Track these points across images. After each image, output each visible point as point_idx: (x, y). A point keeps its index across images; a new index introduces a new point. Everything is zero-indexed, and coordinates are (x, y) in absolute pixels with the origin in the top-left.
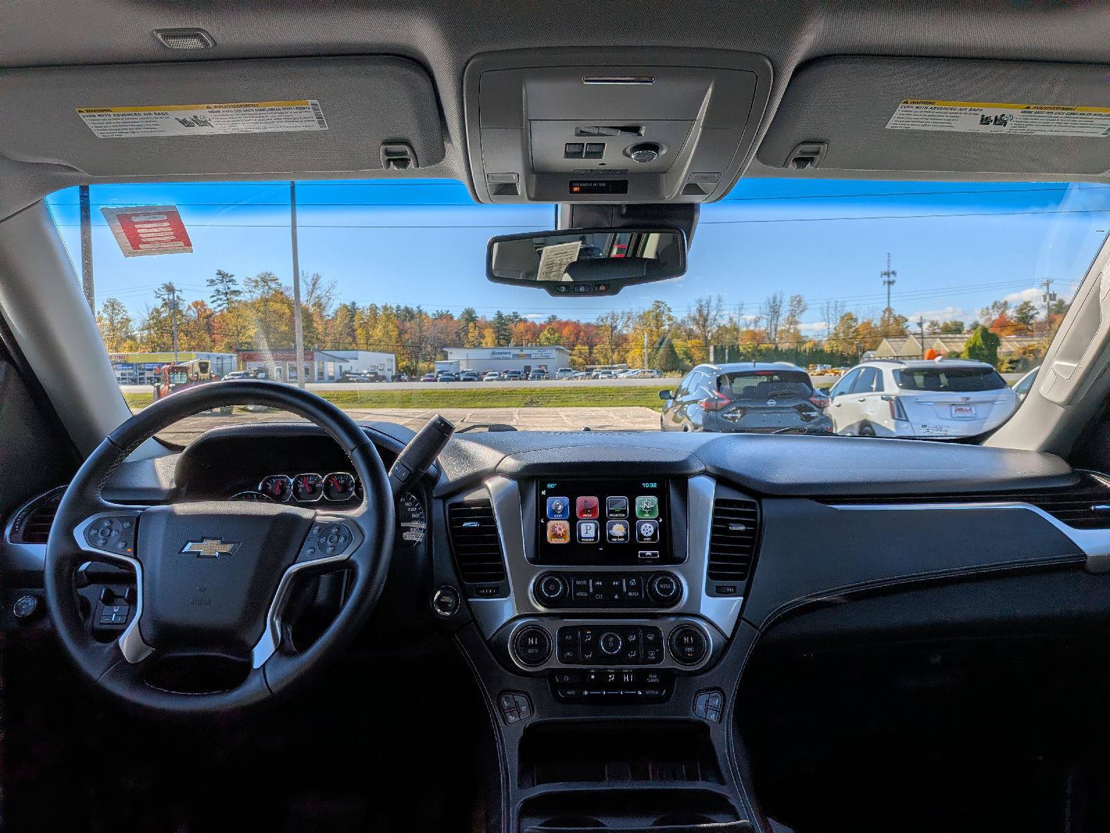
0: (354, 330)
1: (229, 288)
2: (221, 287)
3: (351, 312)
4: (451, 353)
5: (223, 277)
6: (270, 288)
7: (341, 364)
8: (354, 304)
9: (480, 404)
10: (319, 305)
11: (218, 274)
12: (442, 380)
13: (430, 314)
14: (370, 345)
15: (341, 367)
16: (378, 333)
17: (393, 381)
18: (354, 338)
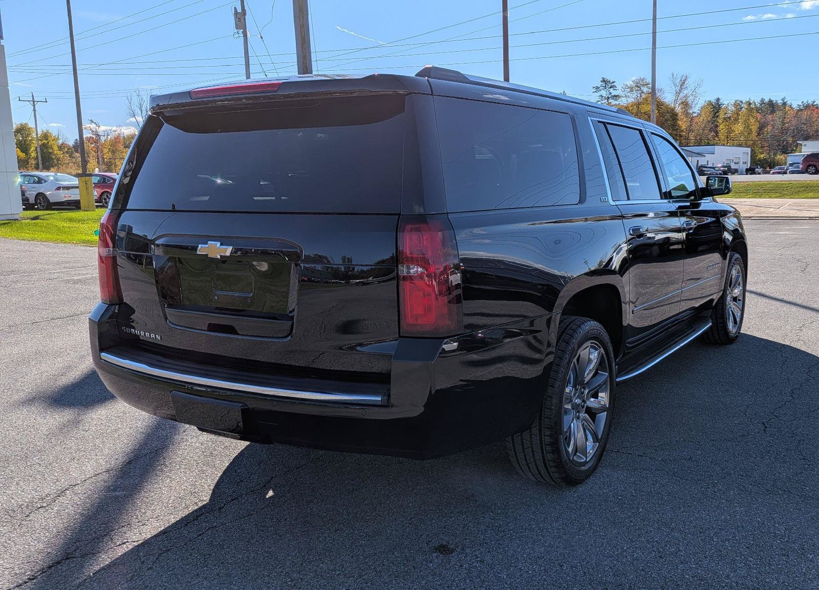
0: (717, 126)
1: (610, 93)
2: (604, 93)
3: (715, 108)
4: (805, 145)
5: (606, 84)
6: (643, 92)
7: (698, 158)
8: (718, 100)
9: (811, 194)
10: (686, 105)
11: (602, 82)
12: (793, 172)
13: (795, 106)
14: (730, 140)
15: (698, 161)
16: (739, 128)
17: (747, 174)
18: (717, 133)
